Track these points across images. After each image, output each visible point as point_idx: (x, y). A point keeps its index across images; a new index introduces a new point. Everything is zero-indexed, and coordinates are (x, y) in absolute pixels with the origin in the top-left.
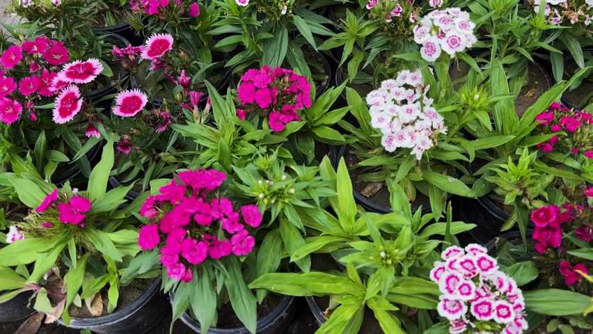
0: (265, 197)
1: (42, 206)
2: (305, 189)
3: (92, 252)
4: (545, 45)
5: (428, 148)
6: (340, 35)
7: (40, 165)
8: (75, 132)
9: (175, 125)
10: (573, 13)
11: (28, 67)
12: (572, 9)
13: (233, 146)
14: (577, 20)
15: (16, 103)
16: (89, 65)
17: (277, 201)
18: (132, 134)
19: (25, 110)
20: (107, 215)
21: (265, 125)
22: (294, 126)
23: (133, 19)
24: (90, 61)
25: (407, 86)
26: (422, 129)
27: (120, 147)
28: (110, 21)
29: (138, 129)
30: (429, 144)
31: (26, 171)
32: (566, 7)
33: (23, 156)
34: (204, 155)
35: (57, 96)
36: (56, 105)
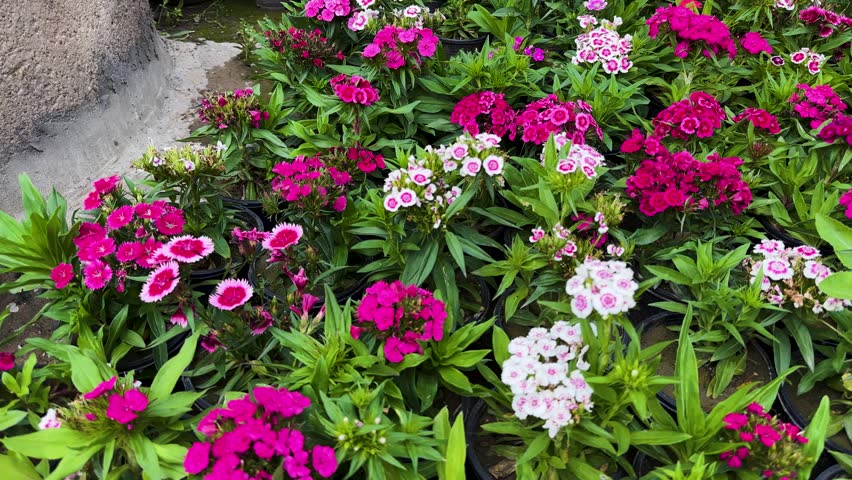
0: (348, 440)
1: (92, 393)
2: (405, 443)
3: (131, 466)
4: (760, 327)
5: (565, 424)
6: (502, 263)
7: (109, 345)
8: (163, 314)
9: (277, 330)
10: (798, 294)
11: (135, 231)
12: (798, 289)
13: (335, 369)
14: (802, 304)
15: (108, 268)
16: (200, 244)
17: (361, 450)
18: (224, 331)
19: (114, 278)
20: (164, 422)
21: (380, 351)
22: (413, 360)
23: (269, 200)
24: (203, 239)
25: (560, 342)
26: (563, 399)
27: (205, 342)
28: (249, 194)
29: (233, 326)
30: (567, 420)
31: (91, 348)
32: (791, 284)
33: (95, 330)
34: (298, 372)
35: (153, 270)
36: (150, 279)
